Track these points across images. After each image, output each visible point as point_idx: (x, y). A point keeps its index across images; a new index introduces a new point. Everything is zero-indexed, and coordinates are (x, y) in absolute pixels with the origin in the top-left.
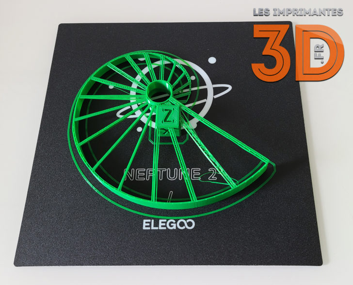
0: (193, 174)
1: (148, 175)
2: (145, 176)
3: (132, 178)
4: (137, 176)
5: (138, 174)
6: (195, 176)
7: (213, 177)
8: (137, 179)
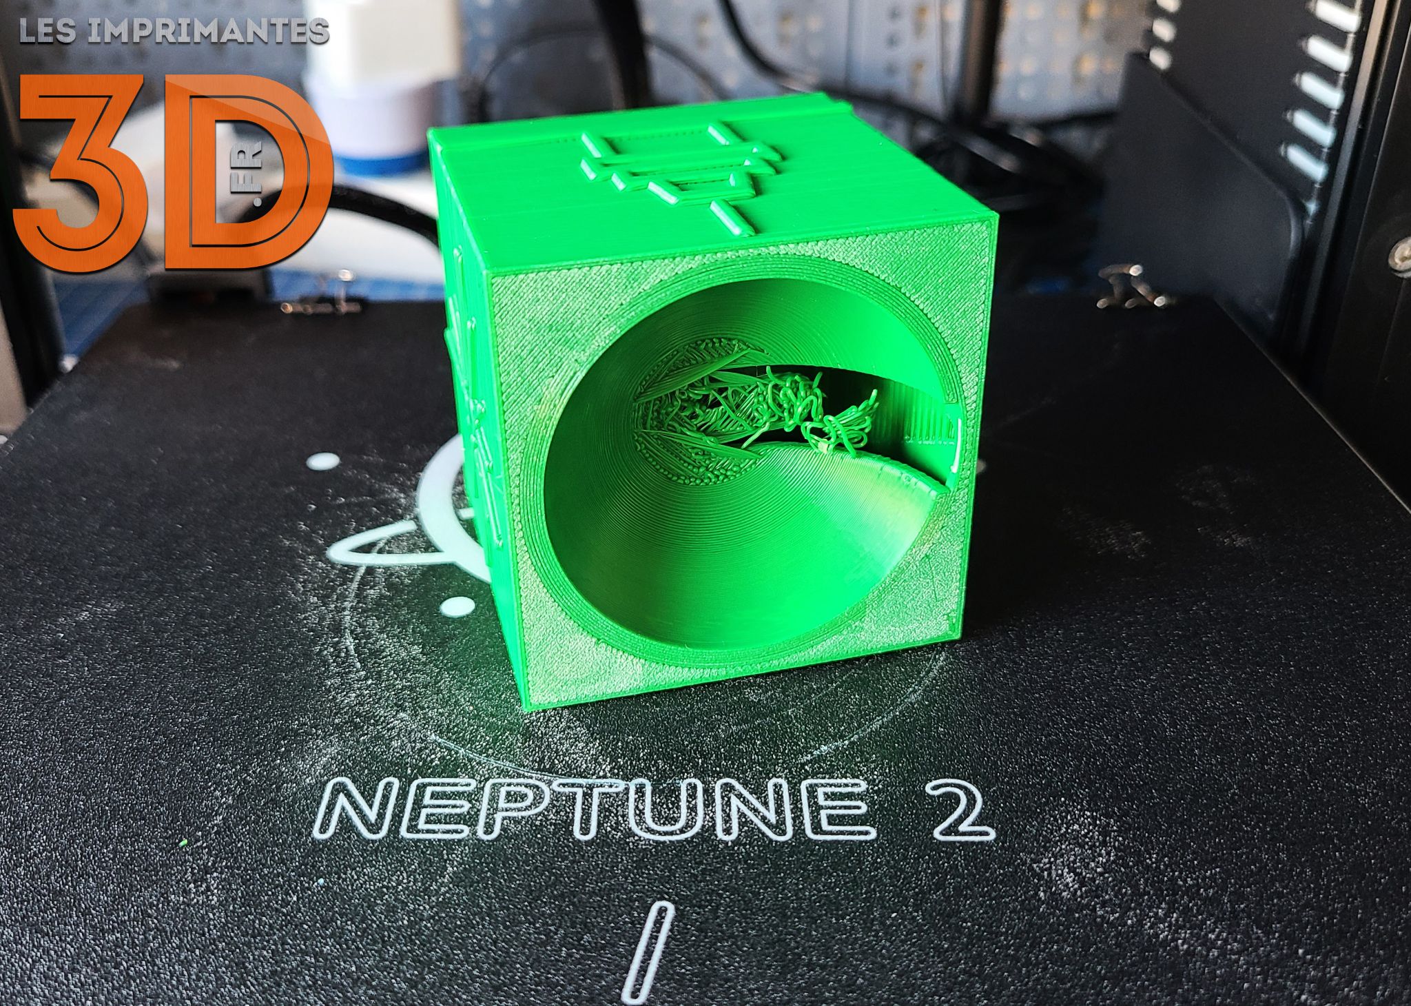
0: (816, 809)
1: (493, 809)
2: (470, 819)
3: (374, 828)
4: (415, 818)
5: (418, 805)
6: (832, 820)
7: (963, 827)
8: (412, 828)
